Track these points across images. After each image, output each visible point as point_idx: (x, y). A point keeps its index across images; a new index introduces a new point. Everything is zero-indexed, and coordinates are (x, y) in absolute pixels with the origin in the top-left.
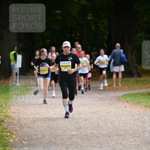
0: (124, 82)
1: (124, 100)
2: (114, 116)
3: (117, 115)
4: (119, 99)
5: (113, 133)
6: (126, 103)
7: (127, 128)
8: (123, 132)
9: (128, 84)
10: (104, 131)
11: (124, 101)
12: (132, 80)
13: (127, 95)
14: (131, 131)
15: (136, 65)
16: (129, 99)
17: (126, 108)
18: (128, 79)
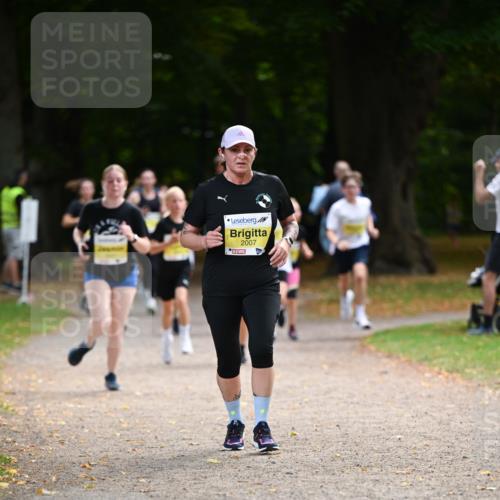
0: (378, 289)
1: (378, 350)
2: (345, 402)
3: (355, 400)
4: (363, 346)
5: (343, 460)
6: (385, 360)
7: (390, 444)
8: (376, 454)
9: (394, 296)
10: (312, 455)
11: (380, 354)
12: (404, 282)
13: (386, 332)
14: (401, 452)
15: (418, 232)
16: (395, 345)
17: (386, 377)
18: (392, 279)
